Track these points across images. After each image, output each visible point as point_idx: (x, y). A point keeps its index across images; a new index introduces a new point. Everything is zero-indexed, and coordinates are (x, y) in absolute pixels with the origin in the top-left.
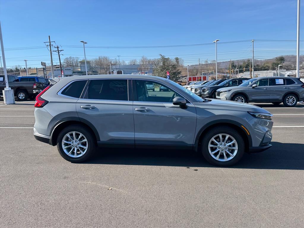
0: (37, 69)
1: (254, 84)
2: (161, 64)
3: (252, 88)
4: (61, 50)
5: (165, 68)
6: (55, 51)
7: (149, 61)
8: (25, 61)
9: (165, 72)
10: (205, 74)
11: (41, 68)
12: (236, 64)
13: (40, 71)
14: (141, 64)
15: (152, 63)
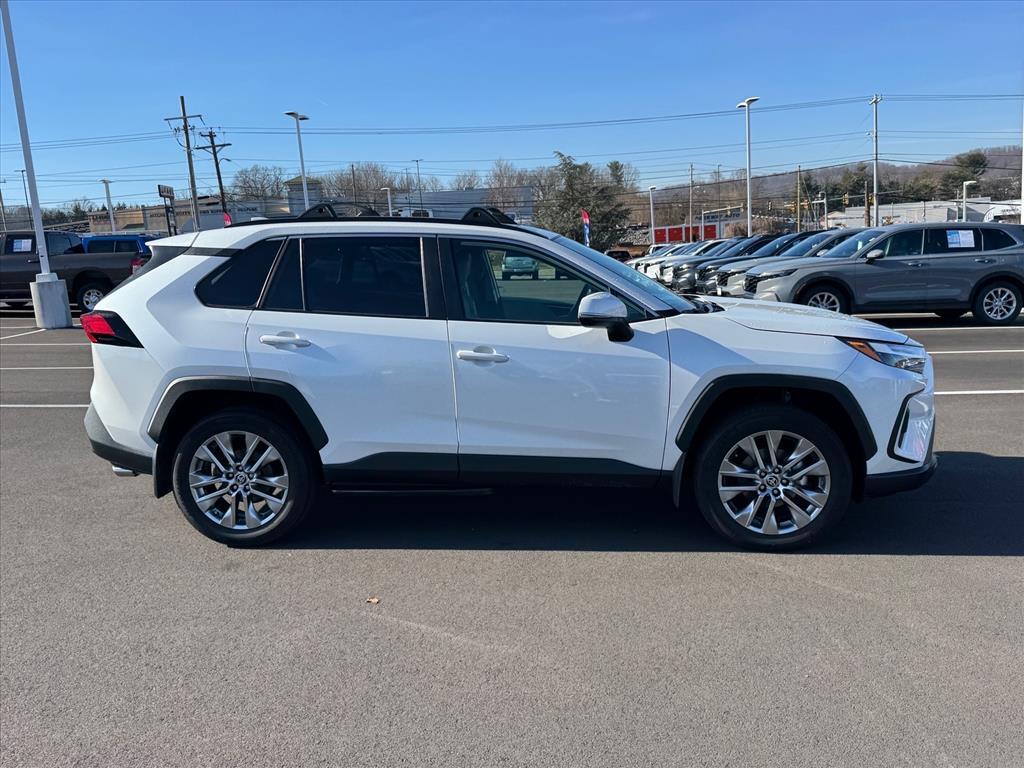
0: (144, 209)
1: (872, 249)
2: (562, 185)
3: (867, 263)
4: (224, 145)
5: (575, 200)
6: (204, 148)
7: (519, 174)
8: (104, 182)
9: (574, 212)
10: (713, 217)
11: (160, 207)
12: (820, 181)
13: (156, 215)
14: (493, 186)
15: (530, 183)
